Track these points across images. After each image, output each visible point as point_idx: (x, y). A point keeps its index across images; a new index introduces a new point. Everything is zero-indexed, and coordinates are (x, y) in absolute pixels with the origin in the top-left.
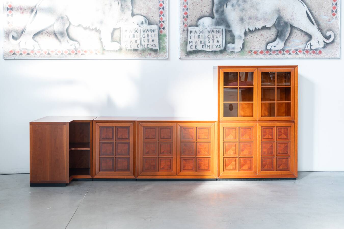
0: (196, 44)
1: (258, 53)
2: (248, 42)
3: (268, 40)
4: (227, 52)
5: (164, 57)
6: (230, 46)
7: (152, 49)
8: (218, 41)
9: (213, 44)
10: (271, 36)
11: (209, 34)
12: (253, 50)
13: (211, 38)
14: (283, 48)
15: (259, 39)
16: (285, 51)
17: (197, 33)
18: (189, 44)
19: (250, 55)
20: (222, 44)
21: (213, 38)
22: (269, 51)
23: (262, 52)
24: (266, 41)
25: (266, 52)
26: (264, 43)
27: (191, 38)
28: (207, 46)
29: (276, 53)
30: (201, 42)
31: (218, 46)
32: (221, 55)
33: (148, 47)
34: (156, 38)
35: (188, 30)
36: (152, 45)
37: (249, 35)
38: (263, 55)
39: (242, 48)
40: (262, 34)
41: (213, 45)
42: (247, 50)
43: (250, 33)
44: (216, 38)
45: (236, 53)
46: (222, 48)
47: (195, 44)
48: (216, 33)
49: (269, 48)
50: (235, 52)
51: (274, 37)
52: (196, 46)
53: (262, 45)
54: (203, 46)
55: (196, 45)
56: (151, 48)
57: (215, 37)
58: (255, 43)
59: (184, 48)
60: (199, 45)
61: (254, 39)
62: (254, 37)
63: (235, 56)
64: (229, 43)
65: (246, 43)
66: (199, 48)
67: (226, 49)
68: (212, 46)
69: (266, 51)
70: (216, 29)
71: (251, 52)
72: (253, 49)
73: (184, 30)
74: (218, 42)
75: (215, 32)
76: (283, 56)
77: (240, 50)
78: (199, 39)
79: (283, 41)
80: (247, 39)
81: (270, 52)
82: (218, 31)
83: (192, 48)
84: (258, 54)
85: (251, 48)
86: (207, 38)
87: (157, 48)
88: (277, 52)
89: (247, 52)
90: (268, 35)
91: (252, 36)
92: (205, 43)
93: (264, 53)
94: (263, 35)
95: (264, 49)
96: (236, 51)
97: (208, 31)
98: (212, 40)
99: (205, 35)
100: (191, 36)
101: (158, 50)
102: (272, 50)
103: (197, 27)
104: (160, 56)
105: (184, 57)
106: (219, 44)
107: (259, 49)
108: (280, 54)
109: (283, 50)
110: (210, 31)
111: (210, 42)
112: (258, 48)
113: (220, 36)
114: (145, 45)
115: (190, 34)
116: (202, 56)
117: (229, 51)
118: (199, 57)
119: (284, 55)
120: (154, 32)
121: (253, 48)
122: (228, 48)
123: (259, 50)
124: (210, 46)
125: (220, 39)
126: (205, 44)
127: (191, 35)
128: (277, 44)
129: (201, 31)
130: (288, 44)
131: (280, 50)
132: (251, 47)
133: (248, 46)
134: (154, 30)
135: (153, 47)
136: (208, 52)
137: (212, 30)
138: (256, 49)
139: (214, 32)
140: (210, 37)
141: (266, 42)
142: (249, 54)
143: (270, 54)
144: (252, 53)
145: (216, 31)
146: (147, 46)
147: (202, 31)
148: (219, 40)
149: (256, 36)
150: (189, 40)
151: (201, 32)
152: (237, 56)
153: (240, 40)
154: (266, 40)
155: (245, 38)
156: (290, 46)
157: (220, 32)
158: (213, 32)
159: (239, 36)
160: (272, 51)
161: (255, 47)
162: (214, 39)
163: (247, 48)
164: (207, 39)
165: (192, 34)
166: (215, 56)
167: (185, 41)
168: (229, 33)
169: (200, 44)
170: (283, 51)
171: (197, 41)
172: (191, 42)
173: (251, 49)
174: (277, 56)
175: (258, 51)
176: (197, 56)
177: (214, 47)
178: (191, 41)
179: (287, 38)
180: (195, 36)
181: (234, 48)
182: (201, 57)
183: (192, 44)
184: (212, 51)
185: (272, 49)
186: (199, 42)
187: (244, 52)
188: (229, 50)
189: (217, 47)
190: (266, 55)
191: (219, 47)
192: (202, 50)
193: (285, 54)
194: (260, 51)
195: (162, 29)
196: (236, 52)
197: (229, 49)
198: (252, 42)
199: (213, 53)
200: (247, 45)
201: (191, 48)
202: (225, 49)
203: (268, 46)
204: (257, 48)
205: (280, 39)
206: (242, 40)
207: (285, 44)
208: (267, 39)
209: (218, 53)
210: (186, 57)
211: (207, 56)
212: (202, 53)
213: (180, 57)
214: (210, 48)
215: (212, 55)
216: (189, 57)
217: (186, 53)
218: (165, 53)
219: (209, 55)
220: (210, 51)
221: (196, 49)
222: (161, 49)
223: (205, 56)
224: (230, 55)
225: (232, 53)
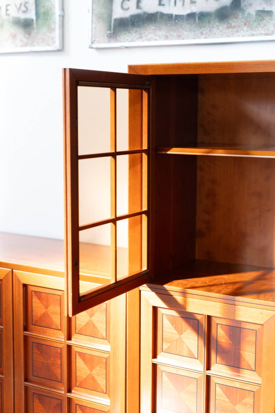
4: (246, 15)
5: (49, 45)
7: (19, 18)
32: (223, 27)
33: (8, 12)
36: (18, 6)
56: (17, 18)
59: (104, 10)
63: (272, 29)
66: (150, 5)
67: (240, 5)
83: (128, 9)
87: (32, 15)
101: (32, 20)
104: (38, 42)
105: (104, 43)
116: (159, 36)
117: (252, 11)
118: (150, 40)
135: (21, 12)
136: (178, 17)
146: (7, 10)
166: (202, 34)
176: (141, 37)
182: (156, 40)
184: (191, 16)
188: (250, 5)
192: (157, 13)
199: (195, 21)
201: (125, 6)
202: (237, 3)
209: (212, 22)
210: (109, 42)
211: (175, 34)
212: (157, 24)
213: (92, 43)
214: (183, 5)
215: (191, 30)
216: (116, 41)
217: (110, 26)
218: (51, 30)
219: (181, 29)
220: (183, 16)
221: (138, 11)
222: (42, 17)
223: (168, 34)
224: (256, 27)
225: (260, 18)
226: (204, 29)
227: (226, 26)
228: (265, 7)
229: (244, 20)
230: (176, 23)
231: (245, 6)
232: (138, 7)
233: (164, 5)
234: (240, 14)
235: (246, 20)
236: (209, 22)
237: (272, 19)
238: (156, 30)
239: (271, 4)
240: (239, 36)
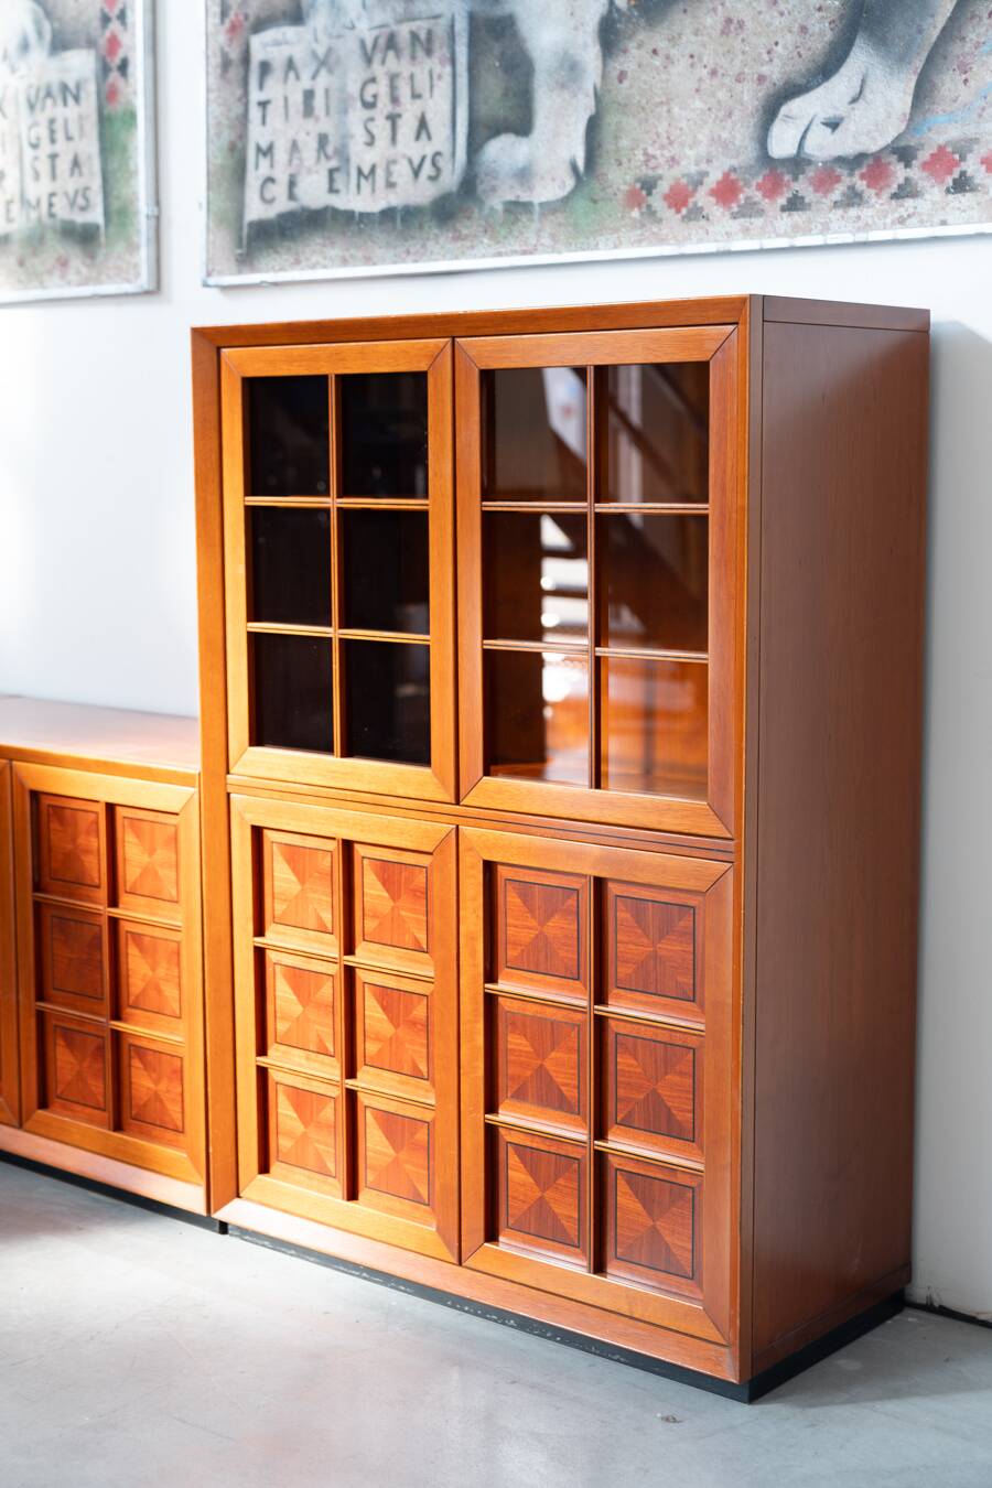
0: (295, 162)
1: (702, 198)
2: (624, 107)
3: (776, 73)
4: (486, 211)
5: (128, 282)
6: (503, 151)
7: (75, 223)
8: (423, 124)
9: (391, 153)
10: (804, 29)
11: (367, 75)
12: (660, 178)
13: (380, 104)
14: (898, 138)
15: (711, 66)
16: (924, 156)
17: (298, 78)
18: (257, 167)
19: (643, 226)
20: (445, 148)
21: (395, 100)
22: (787, 177)
23: (726, 191)
24: (761, 79)
25: (759, 187)
26: (750, 97)
27: (264, 122)
28: (360, 172)
29: (837, 193)
30: (323, 140)
31: (427, 169)
32: (445, 238)
33: (53, 210)
34: (89, 147)
35: (246, 59)
36: (72, 196)
37: (632, 45)
38: (734, 217)
39: (581, 164)
40: (729, 21)
41: (394, 162)
42: (619, 178)
43: (642, 22)
44: (416, 96)
45: (543, 215)
46: (451, 179)
47: (290, 161)
48: (413, 58)
49: (783, 143)
50: (537, 208)
51: (829, 36)
52: (292, 184)
53: (729, 124)
54: (337, 176)
55: (292, 171)
56: (69, 222)
57: (404, 91)
58: (676, 110)
59: (229, 204)
60: (309, 171)
61: (674, 70)
62: (673, 52)
63: (533, 241)
64: (497, 130)
65: (611, 120)
66: (314, 193)
68: (389, 173)
69: (760, 179)
70: (414, 25)
71: (651, 200)
72: (660, 171)
73: (226, 64)
74: (424, 136)
75: (406, 53)
76: (902, 212)
77: (570, 183)
78: (310, 124)
79: (902, 59)
80: (622, 77)
81: (795, 179)
82: (423, 36)
83: (274, 199)
84: (696, 214)
85: (649, 157)
86: (359, 104)
87: (96, 216)
88: (851, 174)
89: (620, 196)
90: (778, 22)
91: (655, 52)
92: (343, 154)
93: (742, 196)
94: (741, 24)
95: (749, 153)
96: (543, 199)
97: (363, 43)
98: (388, 124)
99: (343, 89)
100: (263, 105)
101: (97, 227)
102: (809, 162)
103: (300, 29)
104: (108, 275)
105: (231, 274)
106: (429, 150)
107: (704, 166)
108: (872, 192)
109: (904, 154)
110: (375, 45)
111: (371, 142)
112: (703, 150)
113: (435, 76)
114: (38, 202)
115: (261, 86)
116: (331, 259)
117: (496, 202)
118: (313, 267)
119: (909, 203)
120: (77, 99)
121: (661, 155)
122: (486, 174)
123: (706, 174)
124: (373, 169)
125: (437, 107)
126: (347, 160)
127: (263, 97)
128: (854, 100)
129: (321, 51)
130: (949, 84)
131: (877, 157)
132: (651, 150)
133: (624, 143)
134: (78, 87)
135: (76, 209)
136: (365, 218)
137: (386, 31)
138: (689, 166)
139: (398, 54)
140: (375, 96)
141: (762, 91)
142: (635, 213)
143: (795, 204)
144: (657, 201)
145: (414, 36)
146: (51, 205)
147: (330, 51)
148: (429, 117)
149: (689, 42)
150: (257, 135)
151: (325, 62)
152: (546, 241)
153: (566, 95)
154: (765, 70)
155: (604, 76)
156: (967, 106)
157: (437, 45)
158: (391, 54)
159: (561, 66)
160: (810, 171)
161: (674, 150)
162: (398, 110)
163: (620, 164)
164: (357, 115)
165: (274, 89)
166: (408, 252)
167: (232, 148)
168: (497, 48)
169: (318, 159)
170: (900, 160)
171: (301, 138)
172: (265, 154)
173: (650, 173)
174: (853, 212)
175: (698, 182)
176: (298, 262)
177: (402, 172)
178: (264, 146)
179: (940, 26)
180: (286, 99)
181: (524, 175)
182: (325, 267)
183: (272, 166)
184: (388, 215)
185: (810, 148)
186: (309, 147)
187: (595, 202)
188: (494, 189)
189: (416, 173)
190: (761, 213)
191: (432, 172)
192: (326, 209)
193: (914, 194)
194: (715, 176)
195: (114, 76)
196: (541, 204)
197: (494, 182)
198: (657, 100)
199: (394, 228)
200: (616, 138)
201: (266, 195)
202: (469, 185)
203: (777, 129)
204: (691, 153)
205: (881, 42)
206: (587, 95)
207: (923, 94)
208: (776, 61)
209: (426, 226)
210: (240, 272)
211: (360, 254)
212: (326, 234)
213: (209, 274)
214: (373, 190)
215: (388, 245)
216: (253, 269)
217: (241, 239)
218: (133, 248)
219: (370, 244)
220: (373, 214)
221: (292, 206)
222: (115, 219)
223: (347, 255)
224: (505, 238)
225: (512, 217)
226: (410, 242)
227: (450, 235)
228: (519, 192)
229: (483, 223)
230: (360, 232)
231: (484, 191)
232: (292, 196)
233: (337, 191)
234: (476, 211)
235: (487, 222)
236: (421, 227)
237: (532, 220)
238: (324, 246)
239: (531, 189)
240: (475, 257)
